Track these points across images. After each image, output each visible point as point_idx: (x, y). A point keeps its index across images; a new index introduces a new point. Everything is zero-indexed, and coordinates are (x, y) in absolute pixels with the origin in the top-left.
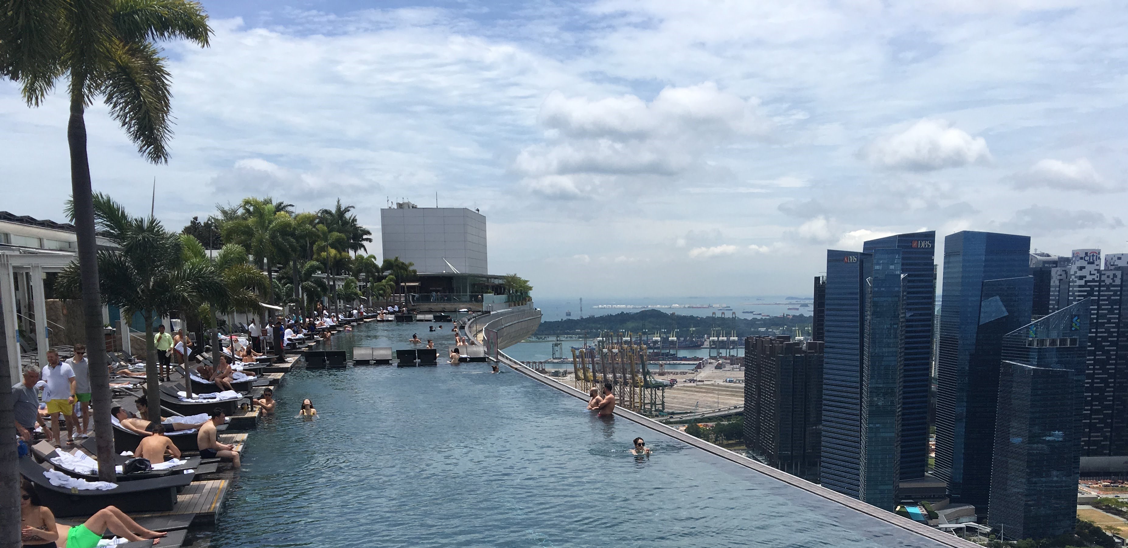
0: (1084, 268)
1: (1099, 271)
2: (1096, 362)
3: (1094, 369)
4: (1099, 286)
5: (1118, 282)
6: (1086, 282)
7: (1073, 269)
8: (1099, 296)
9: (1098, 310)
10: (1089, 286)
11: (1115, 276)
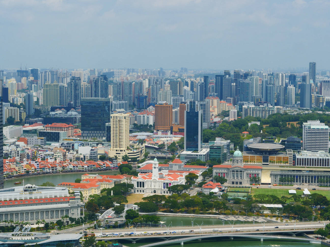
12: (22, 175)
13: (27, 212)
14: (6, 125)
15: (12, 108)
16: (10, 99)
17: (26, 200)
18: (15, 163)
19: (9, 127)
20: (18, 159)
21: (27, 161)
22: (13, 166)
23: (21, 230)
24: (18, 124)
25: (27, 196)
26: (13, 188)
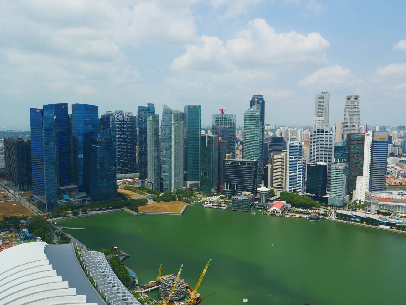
0: (119, 116)
1: (123, 117)
2: (125, 145)
3: (124, 147)
4: (124, 122)
5: (129, 120)
6: (120, 120)
7: (116, 116)
8: (124, 125)
9: (124, 129)
10: (121, 122)
11: (128, 119)
12: (397, 185)
13: (399, 207)
14: (389, 156)
15: (394, 147)
16: (393, 142)
17: (399, 199)
18: (393, 178)
19: (391, 157)
20: (395, 176)
21: (401, 177)
22: (392, 179)
23: (395, 216)
24: (396, 156)
25: (400, 197)
26: (391, 192)
